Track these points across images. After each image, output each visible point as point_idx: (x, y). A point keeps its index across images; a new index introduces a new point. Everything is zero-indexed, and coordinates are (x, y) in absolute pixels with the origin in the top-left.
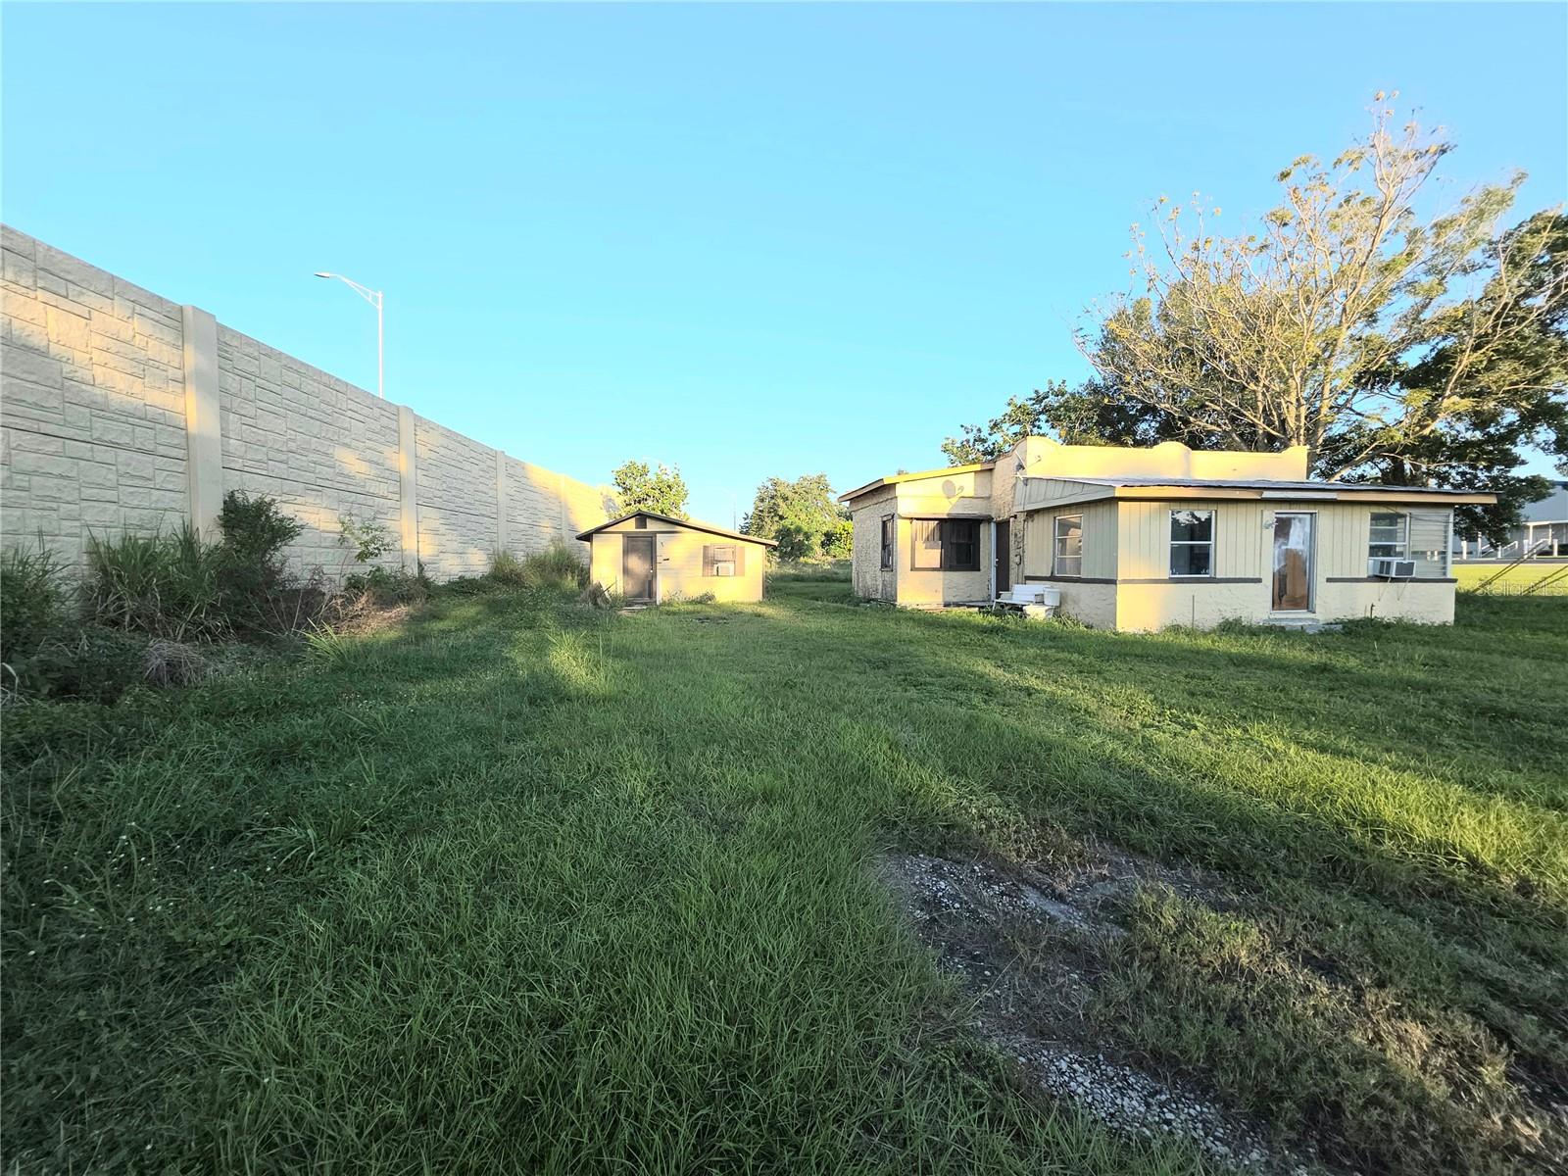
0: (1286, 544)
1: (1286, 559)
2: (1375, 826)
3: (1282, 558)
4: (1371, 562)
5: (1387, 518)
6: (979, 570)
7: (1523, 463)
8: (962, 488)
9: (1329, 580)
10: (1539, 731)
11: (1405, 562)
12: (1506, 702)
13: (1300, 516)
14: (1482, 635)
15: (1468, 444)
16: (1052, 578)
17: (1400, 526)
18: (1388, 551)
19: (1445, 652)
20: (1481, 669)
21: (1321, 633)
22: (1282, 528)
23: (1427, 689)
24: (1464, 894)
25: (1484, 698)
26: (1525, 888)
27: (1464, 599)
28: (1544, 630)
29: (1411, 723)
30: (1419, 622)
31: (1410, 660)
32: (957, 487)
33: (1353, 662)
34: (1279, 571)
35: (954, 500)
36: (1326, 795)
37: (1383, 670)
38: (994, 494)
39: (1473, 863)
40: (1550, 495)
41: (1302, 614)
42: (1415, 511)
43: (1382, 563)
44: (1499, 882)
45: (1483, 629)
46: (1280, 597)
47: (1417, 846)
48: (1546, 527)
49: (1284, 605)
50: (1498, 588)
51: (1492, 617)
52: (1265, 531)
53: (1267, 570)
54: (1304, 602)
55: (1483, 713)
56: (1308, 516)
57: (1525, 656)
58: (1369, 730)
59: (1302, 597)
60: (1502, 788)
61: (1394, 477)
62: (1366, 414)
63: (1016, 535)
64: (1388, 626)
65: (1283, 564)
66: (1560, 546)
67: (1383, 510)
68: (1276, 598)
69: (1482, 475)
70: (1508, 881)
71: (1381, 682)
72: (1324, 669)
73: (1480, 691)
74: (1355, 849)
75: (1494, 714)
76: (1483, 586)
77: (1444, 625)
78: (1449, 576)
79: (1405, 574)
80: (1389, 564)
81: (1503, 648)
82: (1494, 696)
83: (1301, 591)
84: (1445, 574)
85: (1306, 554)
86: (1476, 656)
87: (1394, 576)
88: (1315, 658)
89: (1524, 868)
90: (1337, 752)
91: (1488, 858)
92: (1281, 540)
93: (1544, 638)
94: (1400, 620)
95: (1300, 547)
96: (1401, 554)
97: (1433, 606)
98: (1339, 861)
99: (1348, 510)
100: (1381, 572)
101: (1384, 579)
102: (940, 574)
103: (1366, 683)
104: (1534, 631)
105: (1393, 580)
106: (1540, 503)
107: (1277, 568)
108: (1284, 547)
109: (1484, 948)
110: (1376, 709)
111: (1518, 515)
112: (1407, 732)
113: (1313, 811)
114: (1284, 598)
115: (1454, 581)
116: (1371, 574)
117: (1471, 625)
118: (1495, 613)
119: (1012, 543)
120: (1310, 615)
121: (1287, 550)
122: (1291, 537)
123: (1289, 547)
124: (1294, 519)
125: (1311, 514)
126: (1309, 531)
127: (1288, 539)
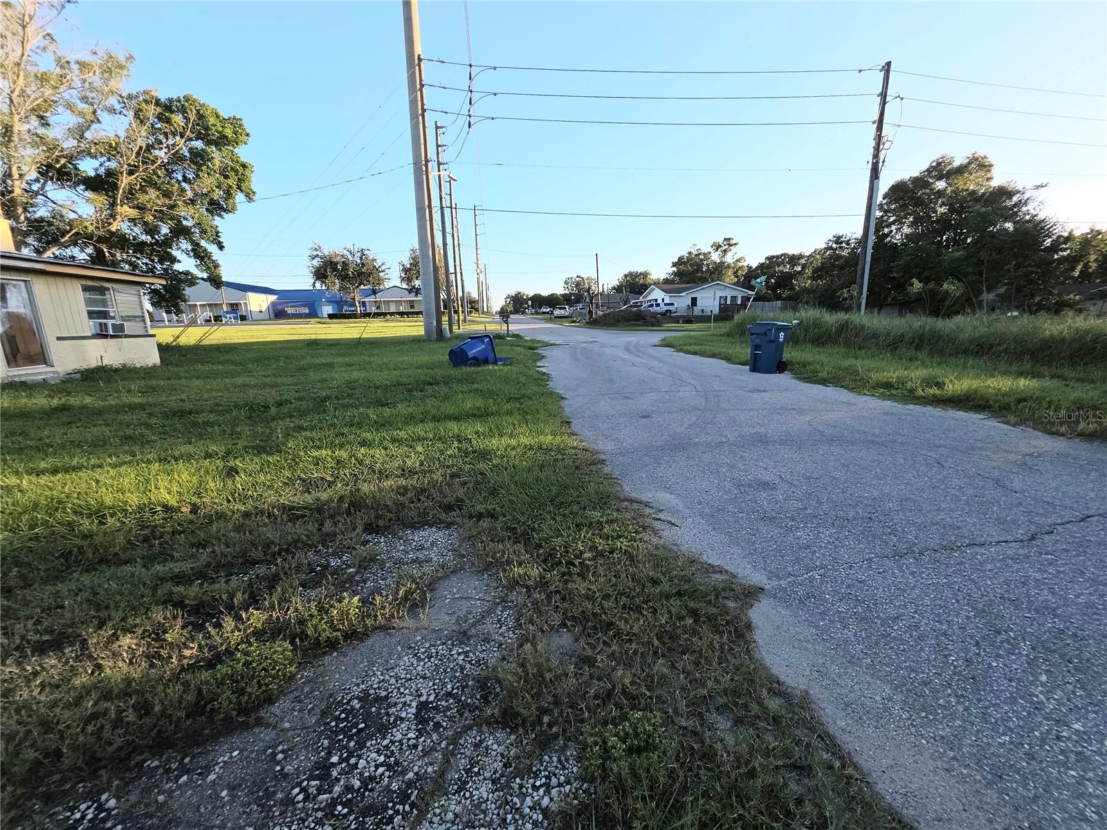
0: (6, 308)
1: (10, 321)
2: (99, 514)
3: (5, 320)
4: (91, 323)
5: (95, 289)
7: (179, 261)
9: (59, 339)
10: (201, 418)
11: (118, 323)
12: (187, 406)
13: (13, 282)
14: (176, 369)
15: (143, 243)
17: (108, 296)
18: (105, 315)
19: (154, 382)
20: (175, 389)
21: (63, 382)
23: (142, 407)
24: (162, 530)
25: (176, 406)
26: (195, 509)
27: (163, 349)
28: (208, 362)
29: (129, 432)
30: (138, 366)
31: (129, 391)
33: (88, 400)
34: (6, 333)
36: (56, 505)
37: (112, 402)
39: (167, 508)
40: (197, 284)
41: (41, 368)
42: (116, 286)
43: (100, 324)
44: (182, 513)
45: (177, 365)
46: (15, 356)
47: (131, 513)
48: (205, 305)
49: (20, 362)
50: (183, 341)
51: (182, 358)
54: (41, 357)
55: (174, 415)
56: (23, 283)
57: (198, 378)
58: (98, 445)
59: (37, 354)
60: (181, 456)
61: (98, 259)
62: (59, 203)
64: (116, 370)
65: (7, 326)
66: (214, 317)
67: (90, 283)
68: (10, 357)
69: (159, 266)
70: (186, 509)
71: (110, 409)
72: (63, 408)
73: (172, 402)
74: (85, 537)
75: (181, 414)
76: (175, 340)
77: (155, 366)
78: (150, 333)
79: (119, 333)
80: (105, 324)
81: (187, 375)
82: (181, 404)
83: (34, 349)
84: (146, 331)
85: (30, 316)
86: (173, 382)
87: (111, 334)
88: (55, 402)
89: (193, 498)
90: (67, 470)
91: (173, 502)
93: (207, 367)
94: (124, 366)
95: (22, 310)
96: (113, 318)
97: (144, 354)
98: (70, 552)
99: (60, 281)
100: (101, 331)
101: (105, 336)
103: (98, 412)
104: (202, 364)
105: (112, 337)
106: (193, 288)
107: (2, 330)
108: (4, 310)
109: (173, 557)
110: (106, 429)
111: (184, 295)
112: (127, 439)
113: (46, 523)
114: (19, 356)
115: (154, 336)
116: (94, 332)
117: (171, 364)
118: (184, 356)
120: (50, 369)
121: (8, 312)
122: (9, 302)
123: (10, 310)
124: (7, 284)
125: (25, 281)
126: (27, 296)
127: (6, 302)
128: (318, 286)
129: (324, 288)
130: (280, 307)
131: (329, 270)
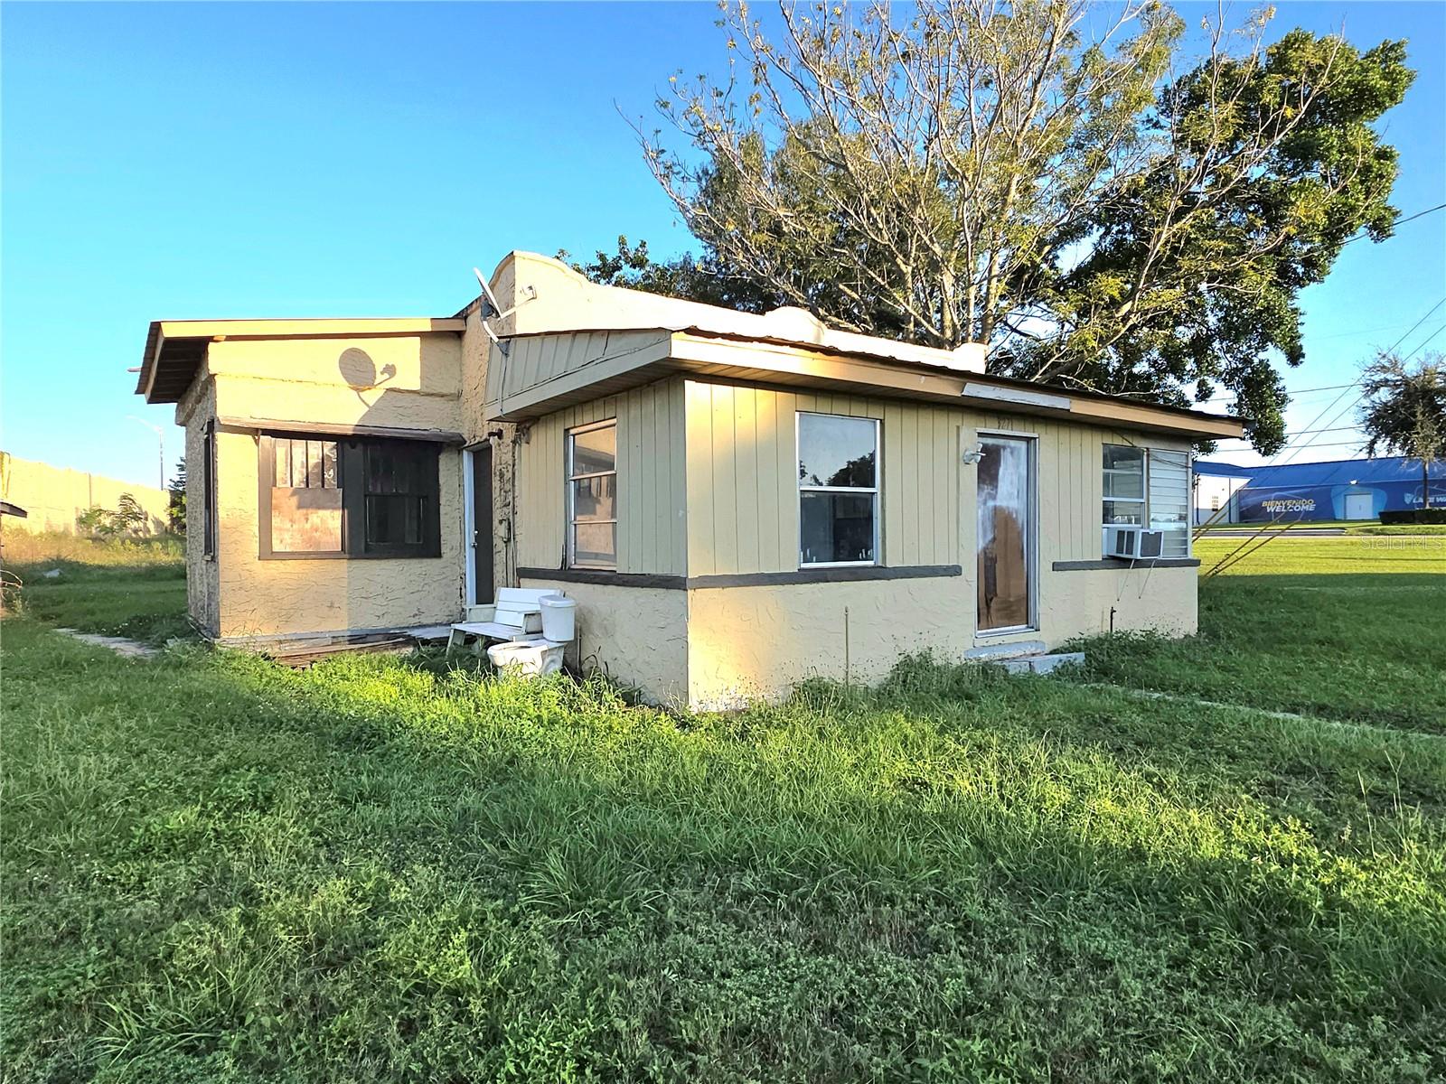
0: (994, 498)
1: (995, 527)
3: (989, 525)
4: (1105, 532)
5: (1126, 454)
6: (438, 555)
8: (390, 370)
9: (1057, 567)
13: (1013, 443)
16: (566, 574)
22: (988, 467)
32: (379, 368)
34: (985, 550)
35: (372, 396)
38: (466, 388)
41: (1020, 633)
42: (1153, 446)
43: (1121, 533)
46: (990, 603)
49: (993, 618)
52: (964, 469)
53: (968, 550)
54: (1023, 608)
56: (1023, 445)
59: (1018, 601)
63: (502, 476)
65: (990, 537)
67: (1116, 438)
68: (983, 605)
77: (1188, 638)
78: (1191, 556)
79: (1150, 555)
80: (1131, 534)
83: (1017, 591)
84: (1185, 551)
85: (1023, 518)
87: (1139, 557)
92: (987, 489)
95: (1014, 504)
97: (1175, 605)
99: (1077, 437)
100: (1119, 550)
101: (1127, 563)
102: (343, 566)
105: (1139, 564)
107: (981, 545)
108: (991, 504)
114: (993, 605)
115: (1196, 563)
116: (1107, 553)
119: (496, 494)
120: (1033, 636)
121: (995, 508)
122: (1000, 484)
123: (998, 503)
124: (1004, 448)
125: (1028, 440)
126: (1024, 473)
127: (997, 487)
128: (1381, 449)
129: (1397, 452)
130: (1251, 500)
131: (1419, 409)
